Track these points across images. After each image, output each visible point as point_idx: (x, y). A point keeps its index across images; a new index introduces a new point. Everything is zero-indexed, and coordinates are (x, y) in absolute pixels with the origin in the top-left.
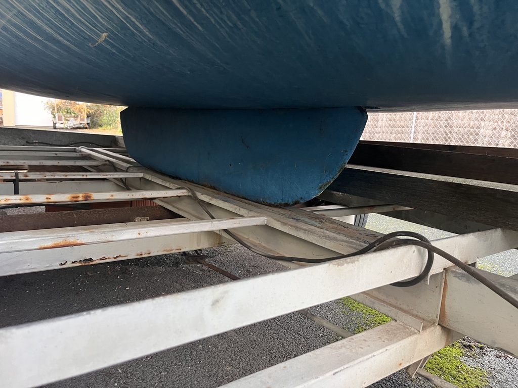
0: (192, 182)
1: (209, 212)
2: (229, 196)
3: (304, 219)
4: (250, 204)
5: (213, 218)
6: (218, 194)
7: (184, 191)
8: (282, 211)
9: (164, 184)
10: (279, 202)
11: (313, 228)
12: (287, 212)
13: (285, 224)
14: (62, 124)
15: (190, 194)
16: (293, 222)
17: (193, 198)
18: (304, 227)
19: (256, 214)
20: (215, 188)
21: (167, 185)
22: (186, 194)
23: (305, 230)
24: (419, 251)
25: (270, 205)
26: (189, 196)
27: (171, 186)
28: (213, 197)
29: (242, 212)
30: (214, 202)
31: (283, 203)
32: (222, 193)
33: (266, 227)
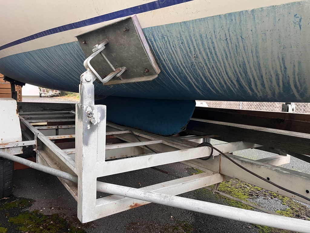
0: (130, 127)
1: (139, 139)
2: (147, 133)
3: (176, 141)
4: (156, 136)
5: (140, 141)
6: (142, 132)
7: (128, 131)
8: (168, 138)
9: (118, 128)
10: (167, 134)
11: (179, 143)
12: (170, 138)
13: (169, 142)
14: (45, 94)
15: (130, 132)
16: (172, 142)
17: (132, 134)
18: (176, 143)
19: (158, 139)
20: (141, 130)
21: (120, 129)
22: (129, 132)
23: (176, 144)
24: (209, 148)
25: (163, 136)
26: (130, 133)
27: (122, 129)
28: (140, 133)
29: (153, 139)
30: (141, 135)
31: (168, 135)
32: (144, 132)
33: (161, 144)
